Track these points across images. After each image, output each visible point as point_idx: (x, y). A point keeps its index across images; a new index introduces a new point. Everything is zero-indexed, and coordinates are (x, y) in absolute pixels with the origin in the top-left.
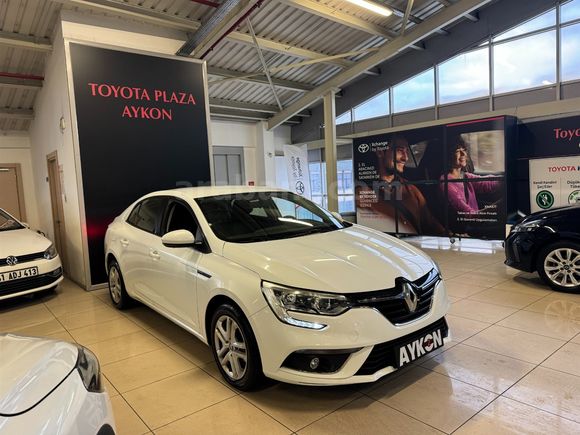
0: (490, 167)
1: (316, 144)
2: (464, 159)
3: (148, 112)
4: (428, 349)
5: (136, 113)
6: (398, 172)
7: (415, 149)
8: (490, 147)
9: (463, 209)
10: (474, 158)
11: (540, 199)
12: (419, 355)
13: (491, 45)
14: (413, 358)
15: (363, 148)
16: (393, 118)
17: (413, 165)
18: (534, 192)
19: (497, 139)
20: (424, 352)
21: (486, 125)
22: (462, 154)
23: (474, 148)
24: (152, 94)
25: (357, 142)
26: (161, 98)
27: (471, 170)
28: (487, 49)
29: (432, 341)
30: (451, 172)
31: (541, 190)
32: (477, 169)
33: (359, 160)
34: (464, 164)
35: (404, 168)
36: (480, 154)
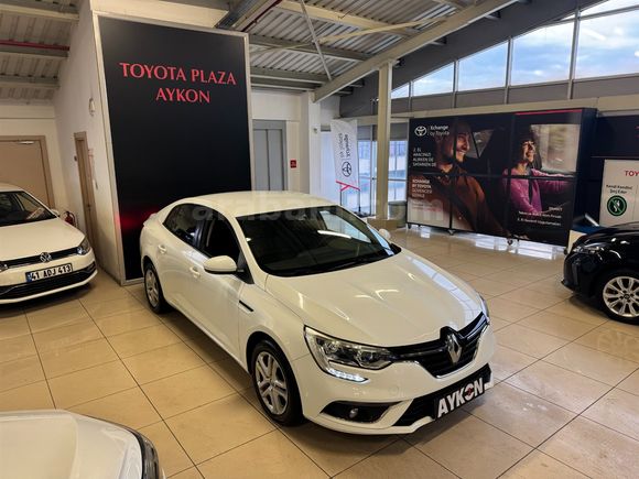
0: (560, 165)
1: (368, 120)
2: (532, 154)
3: (184, 95)
4: (468, 398)
5: (171, 95)
6: (457, 161)
7: (478, 137)
8: (562, 142)
9: (525, 209)
10: (543, 154)
11: (612, 205)
12: (458, 405)
13: (577, 19)
14: (452, 408)
15: (421, 131)
16: (456, 97)
17: (475, 155)
18: (606, 196)
19: (571, 134)
20: (463, 402)
21: (560, 117)
22: (530, 148)
23: (545, 142)
24: (188, 75)
25: (414, 123)
26: (198, 78)
27: (539, 167)
28: (573, 24)
29: (472, 390)
30: (516, 167)
31: (614, 194)
32: (545, 166)
33: (415, 144)
34: (531, 159)
35: (465, 157)
36: (550, 150)
